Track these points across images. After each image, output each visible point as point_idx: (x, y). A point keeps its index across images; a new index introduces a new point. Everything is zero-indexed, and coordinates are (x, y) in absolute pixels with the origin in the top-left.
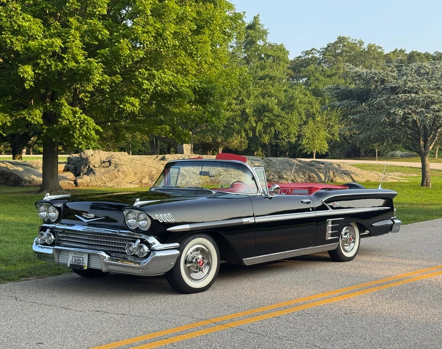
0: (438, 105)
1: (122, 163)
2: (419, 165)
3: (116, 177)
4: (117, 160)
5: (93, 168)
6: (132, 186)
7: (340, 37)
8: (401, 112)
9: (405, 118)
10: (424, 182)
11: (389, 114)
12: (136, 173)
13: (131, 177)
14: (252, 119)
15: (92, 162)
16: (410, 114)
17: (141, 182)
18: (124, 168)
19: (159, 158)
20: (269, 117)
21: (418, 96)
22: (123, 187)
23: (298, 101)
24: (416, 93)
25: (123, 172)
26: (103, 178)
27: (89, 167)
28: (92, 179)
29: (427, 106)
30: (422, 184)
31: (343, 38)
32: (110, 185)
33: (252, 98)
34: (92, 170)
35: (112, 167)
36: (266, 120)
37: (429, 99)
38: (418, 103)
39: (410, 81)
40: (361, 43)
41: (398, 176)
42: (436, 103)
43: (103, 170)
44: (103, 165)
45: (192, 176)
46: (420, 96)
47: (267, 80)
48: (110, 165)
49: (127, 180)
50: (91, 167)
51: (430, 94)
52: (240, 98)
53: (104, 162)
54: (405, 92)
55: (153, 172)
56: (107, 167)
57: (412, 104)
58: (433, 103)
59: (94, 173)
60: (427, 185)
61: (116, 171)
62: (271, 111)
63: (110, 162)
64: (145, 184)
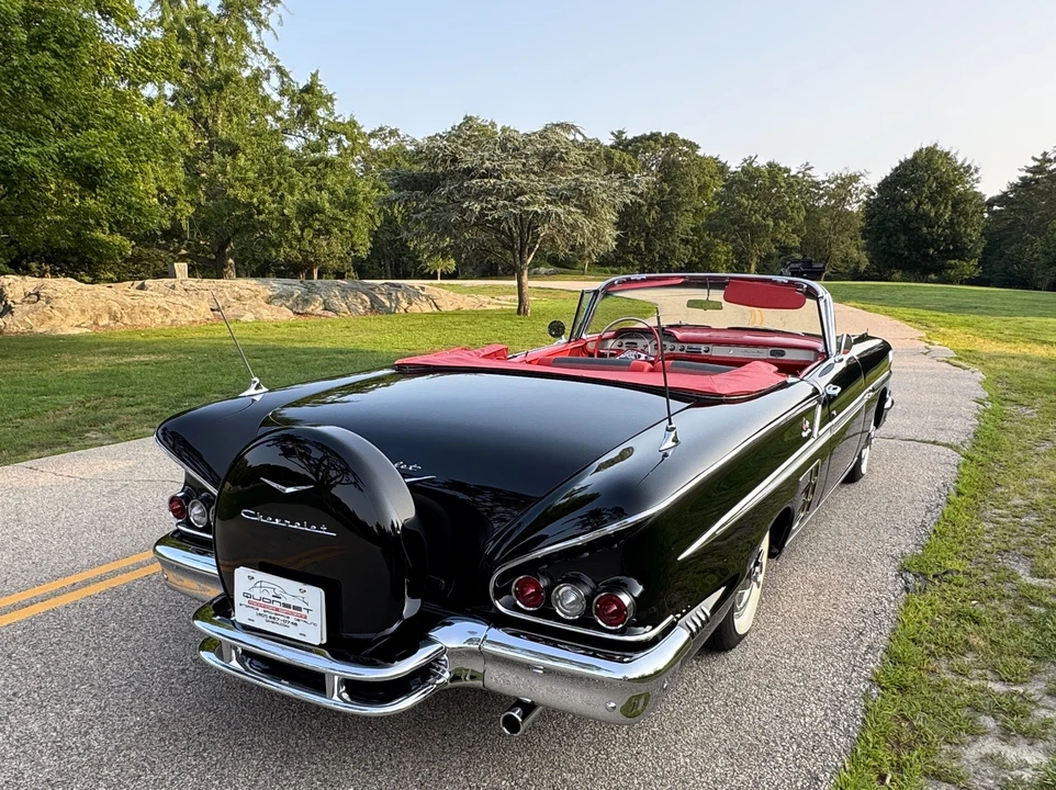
0: (527, 197)
1: (59, 295)
2: (515, 283)
3: (50, 318)
4: (50, 291)
5: (12, 305)
6: (77, 331)
7: (466, 117)
8: (477, 207)
9: (482, 214)
10: (522, 309)
11: (463, 212)
12: (83, 311)
13: (76, 317)
14: (296, 225)
15: (10, 295)
16: (490, 210)
17: (96, 324)
18: (63, 303)
19: (135, 286)
20: (322, 221)
21: (499, 182)
22: (60, 333)
23: (361, 196)
24: (499, 178)
25: (60, 310)
26: (28, 320)
27: (6, 302)
28: (8, 323)
29: (512, 199)
30: (519, 312)
31: (471, 118)
32: (40, 331)
33: (296, 192)
34: (10, 307)
35: (42, 302)
36: (317, 225)
37: (515, 187)
38: (499, 193)
39: (489, 160)
40: (493, 125)
41: (510, 301)
42: (526, 193)
43: (27, 307)
44: (27, 299)
45: (180, 310)
46: (504, 182)
47: (321, 166)
48: (39, 299)
49: (70, 321)
50: (9, 303)
51: (517, 180)
52: (279, 194)
53: (30, 294)
54: (483, 176)
55: (114, 308)
56: (34, 302)
57: (491, 195)
58: (522, 193)
59: (12, 313)
60: (525, 313)
61: (49, 308)
62: (321, 211)
63: (37, 294)
64: (103, 326)
